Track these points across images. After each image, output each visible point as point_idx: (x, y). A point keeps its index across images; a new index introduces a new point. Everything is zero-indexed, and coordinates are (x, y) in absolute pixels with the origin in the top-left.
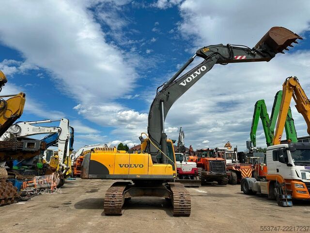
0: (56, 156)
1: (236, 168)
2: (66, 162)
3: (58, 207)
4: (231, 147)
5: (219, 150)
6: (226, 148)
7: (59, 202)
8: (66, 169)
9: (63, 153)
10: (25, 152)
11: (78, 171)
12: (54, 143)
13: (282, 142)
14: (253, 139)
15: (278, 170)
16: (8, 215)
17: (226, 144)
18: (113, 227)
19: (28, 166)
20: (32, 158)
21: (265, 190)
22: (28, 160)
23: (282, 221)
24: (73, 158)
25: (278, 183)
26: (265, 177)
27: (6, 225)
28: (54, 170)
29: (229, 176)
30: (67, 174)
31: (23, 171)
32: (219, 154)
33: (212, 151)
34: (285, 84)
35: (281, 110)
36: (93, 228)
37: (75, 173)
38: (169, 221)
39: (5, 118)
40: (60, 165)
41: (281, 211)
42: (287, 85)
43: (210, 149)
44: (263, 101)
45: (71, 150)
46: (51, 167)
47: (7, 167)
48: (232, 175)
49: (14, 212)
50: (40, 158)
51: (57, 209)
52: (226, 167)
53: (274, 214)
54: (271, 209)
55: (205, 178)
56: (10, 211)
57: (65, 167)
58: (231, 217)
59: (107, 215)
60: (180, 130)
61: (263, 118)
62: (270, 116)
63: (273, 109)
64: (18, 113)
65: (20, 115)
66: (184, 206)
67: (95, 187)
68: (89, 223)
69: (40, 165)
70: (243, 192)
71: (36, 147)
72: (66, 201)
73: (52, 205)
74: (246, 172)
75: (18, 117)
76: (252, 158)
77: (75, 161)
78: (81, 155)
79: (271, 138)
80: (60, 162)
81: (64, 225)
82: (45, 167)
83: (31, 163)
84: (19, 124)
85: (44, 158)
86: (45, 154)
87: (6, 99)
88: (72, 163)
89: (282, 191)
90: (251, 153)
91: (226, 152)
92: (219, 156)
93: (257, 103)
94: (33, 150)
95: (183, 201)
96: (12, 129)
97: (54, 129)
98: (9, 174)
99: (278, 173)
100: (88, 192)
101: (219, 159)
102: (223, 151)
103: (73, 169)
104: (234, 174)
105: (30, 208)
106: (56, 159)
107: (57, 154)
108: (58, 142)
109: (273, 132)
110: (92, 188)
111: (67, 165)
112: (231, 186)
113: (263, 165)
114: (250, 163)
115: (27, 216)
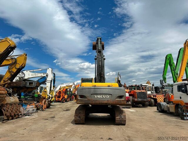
0: (45, 90)
1: (154, 96)
2: (51, 93)
3: (48, 119)
4: (150, 84)
5: (143, 86)
6: (147, 84)
7: (48, 116)
8: (51, 97)
9: (49, 88)
10: (28, 88)
11: (58, 99)
12: (44, 82)
13: (183, 80)
14: (165, 79)
15: (181, 98)
16: (20, 124)
17: (148, 82)
18: (80, 131)
19: (30, 96)
20: (32, 91)
21: (172, 110)
22: (30, 92)
23: (183, 129)
24: (55, 91)
25: (181, 105)
26: (172, 102)
27: (20, 129)
28: (44, 98)
29: (149, 101)
30: (52, 100)
31: (27, 99)
32: (143, 88)
33: (138, 86)
34: (185, 43)
35: (183, 60)
36: (68, 131)
37: (57, 100)
38: (113, 128)
39: (16, 68)
40: (48, 95)
41: (183, 122)
42: (187, 44)
43: (137, 85)
44: (171, 55)
45: (54, 86)
46: (43, 97)
47: (18, 97)
48: (151, 101)
49: (23, 122)
50: (36, 91)
51: (47, 120)
52: (147, 96)
53: (178, 124)
54: (176, 121)
55: (134, 103)
56: (21, 121)
57: (51, 96)
58: (151, 126)
59: (76, 124)
60: (118, 74)
61: (171, 65)
62: (175, 64)
63: (178, 60)
64: (23, 65)
65: (24, 67)
66: (122, 119)
67: (68, 108)
68: (66, 128)
69: (36, 95)
70: (158, 111)
71: (34, 85)
72: (52, 116)
73: (44, 118)
74: (160, 98)
75: (23, 67)
76: (164, 90)
77: (56, 92)
78: (59, 89)
79: (176, 78)
80: (48, 93)
81: (52, 129)
82: (39, 97)
83: (31, 94)
84: (24, 72)
85: (39, 91)
86: (39, 89)
87: (16, 57)
88: (55, 94)
89: (183, 110)
90: (163, 88)
91: (147, 87)
92: (143, 89)
93: (167, 56)
94: (32, 86)
95: (121, 116)
96: (20, 75)
97: (44, 74)
98: (19, 101)
99: (181, 99)
100: (64, 111)
101: (143, 91)
102: (145, 86)
103: (55, 98)
104: (153, 100)
105: (32, 120)
106: (45, 91)
107: (46, 89)
108: (46, 82)
109: (177, 74)
110: (67, 109)
111: (52, 95)
112: (150, 107)
113: (171, 94)
114: (162, 93)
115: (30, 124)
